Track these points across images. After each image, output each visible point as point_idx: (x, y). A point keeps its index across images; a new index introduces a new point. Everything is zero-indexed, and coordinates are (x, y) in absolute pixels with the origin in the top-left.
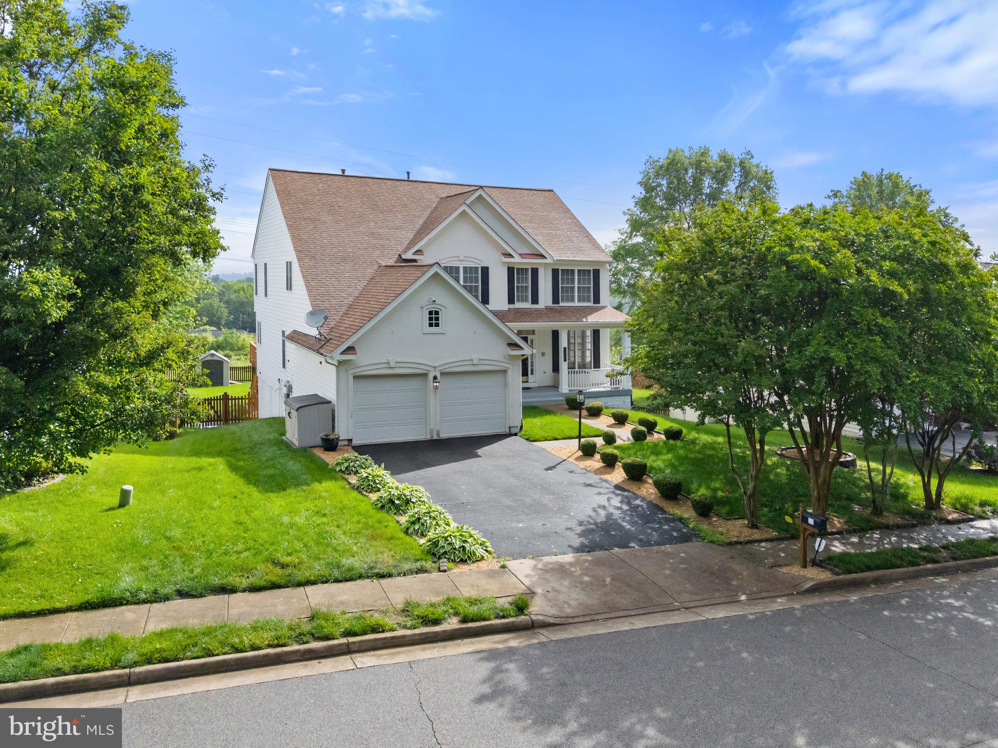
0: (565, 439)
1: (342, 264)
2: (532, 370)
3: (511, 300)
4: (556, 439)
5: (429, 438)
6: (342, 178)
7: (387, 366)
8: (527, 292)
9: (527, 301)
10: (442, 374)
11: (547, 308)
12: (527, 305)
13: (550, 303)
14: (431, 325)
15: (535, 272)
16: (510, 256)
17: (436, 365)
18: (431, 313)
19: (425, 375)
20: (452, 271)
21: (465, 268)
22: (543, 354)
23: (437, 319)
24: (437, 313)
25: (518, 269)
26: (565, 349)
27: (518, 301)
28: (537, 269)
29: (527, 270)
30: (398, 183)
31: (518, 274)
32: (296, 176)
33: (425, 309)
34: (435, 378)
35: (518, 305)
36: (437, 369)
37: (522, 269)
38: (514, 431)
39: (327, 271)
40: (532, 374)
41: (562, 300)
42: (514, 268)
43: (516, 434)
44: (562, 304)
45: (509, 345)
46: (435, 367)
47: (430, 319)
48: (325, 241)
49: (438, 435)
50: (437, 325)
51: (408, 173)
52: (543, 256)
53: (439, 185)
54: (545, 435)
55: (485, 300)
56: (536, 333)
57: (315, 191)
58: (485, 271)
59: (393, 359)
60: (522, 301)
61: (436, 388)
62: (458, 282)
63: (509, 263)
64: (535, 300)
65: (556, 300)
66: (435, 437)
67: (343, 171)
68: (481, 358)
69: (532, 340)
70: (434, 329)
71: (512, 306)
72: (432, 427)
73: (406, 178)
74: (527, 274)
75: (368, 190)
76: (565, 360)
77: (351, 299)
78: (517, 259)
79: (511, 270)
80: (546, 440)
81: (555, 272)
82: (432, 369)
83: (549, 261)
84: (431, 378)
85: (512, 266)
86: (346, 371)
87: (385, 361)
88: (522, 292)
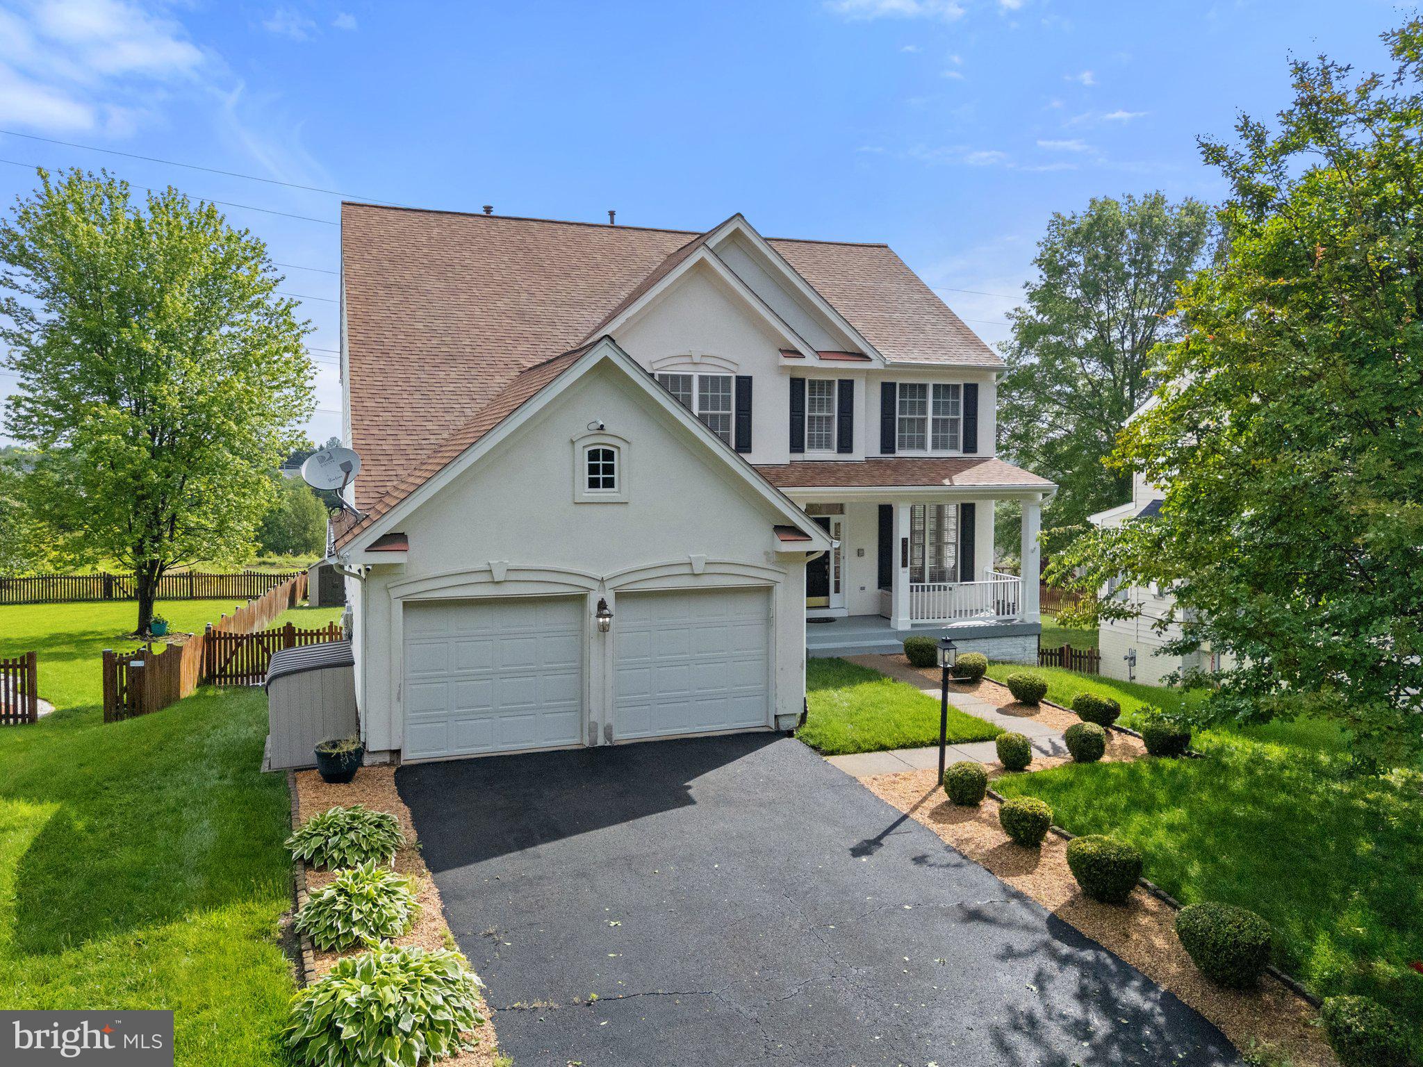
0: (904, 747)
1: (443, 367)
2: (837, 584)
3: (796, 445)
4: (883, 748)
5: (587, 744)
6: (482, 221)
7: (485, 577)
8: (829, 428)
9: (828, 446)
10: (620, 596)
11: (869, 460)
12: (830, 455)
13: (876, 452)
14: (593, 483)
15: (847, 388)
16: (797, 354)
17: (606, 575)
18: (593, 455)
19: (579, 600)
20: (675, 385)
21: (703, 379)
22: (860, 553)
23: (609, 469)
24: (609, 455)
25: (812, 383)
26: (904, 541)
27: (811, 446)
28: (852, 382)
29: (830, 383)
30: (590, 230)
31: (812, 392)
32: (391, 215)
33: (579, 446)
34: (602, 605)
35: (811, 454)
36: (608, 585)
37: (821, 383)
38: (785, 724)
39: (407, 380)
40: (837, 591)
41: (902, 446)
42: (803, 380)
43: (790, 734)
44: (900, 453)
45: (778, 529)
46: (602, 580)
47: (593, 469)
48: (420, 326)
49: (608, 735)
50: (609, 483)
51: (612, 214)
52: (863, 356)
53: (669, 235)
54: (858, 736)
55: (744, 444)
56: (847, 510)
57: (424, 239)
58: (745, 385)
59: (501, 562)
60: (820, 446)
61: (604, 628)
62: (686, 405)
63: (793, 368)
64: (846, 444)
65: (887, 444)
66: (601, 742)
67: (488, 209)
68: (712, 559)
69: (838, 525)
70: (602, 493)
71: (798, 457)
72: (594, 717)
73: (609, 223)
74: (830, 393)
75: (529, 240)
76: (904, 565)
77: (445, 436)
78: (810, 360)
79: (797, 385)
80: (859, 749)
81: (888, 390)
82: (595, 585)
83: (876, 365)
84: (592, 606)
85: (799, 375)
86: (387, 589)
87: (482, 566)
88: (820, 429)
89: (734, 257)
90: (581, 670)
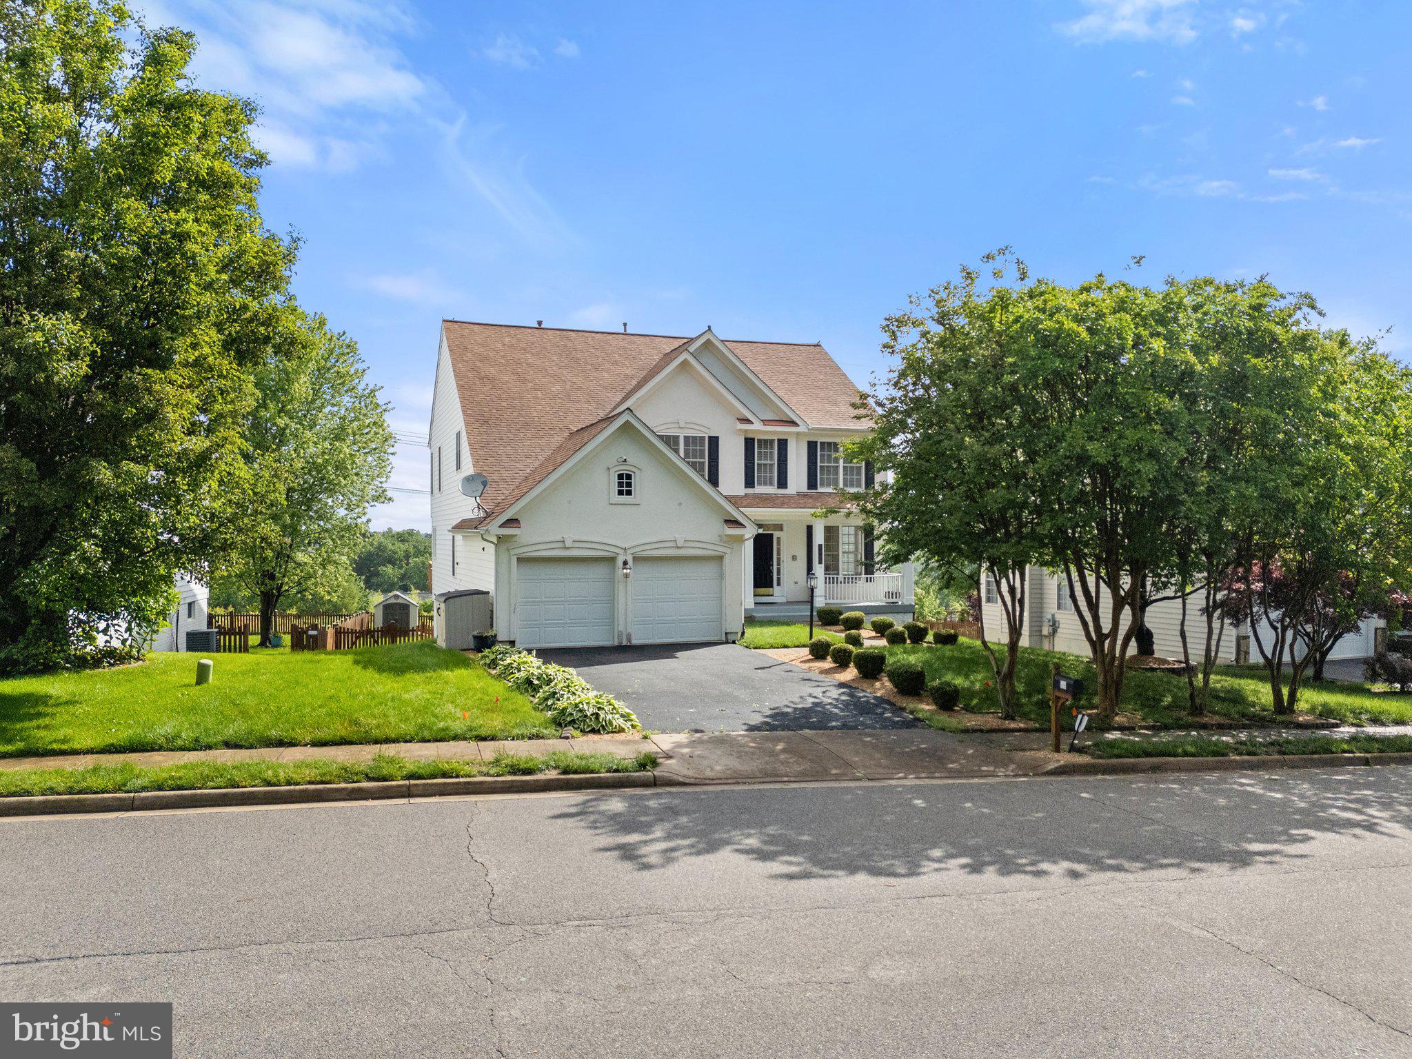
0: (798, 647)
1: (522, 430)
2: (779, 580)
3: (749, 483)
4: (786, 647)
5: (616, 643)
6: (537, 331)
7: (561, 545)
8: (771, 471)
9: (771, 484)
10: (636, 559)
11: (799, 494)
12: (772, 490)
13: (804, 488)
14: (621, 493)
15: (783, 444)
16: (748, 421)
17: (627, 546)
18: (621, 477)
19: (611, 560)
20: (671, 441)
21: (686, 438)
22: (794, 558)
23: (629, 485)
24: (629, 477)
25: (759, 441)
26: (820, 546)
27: (759, 484)
28: (786, 440)
29: (772, 441)
30: (610, 337)
31: (760, 447)
32: (479, 329)
33: (612, 471)
34: (625, 563)
35: (759, 489)
36: (628, 552)
37: (766, 441)
38: (731, 638)
39: (501, 438)
40: (779, 584)
41: (822, 485)
42: (753, 439)
43: (734, 642)
44: (820, 490)
45: (727, 521)
46: (625, 549)
47: (620, 485)
48: (504, 404)
49: (629, 640)
50: (629, 493)
51: (625, 325)
52: (794, 423)
53: (665, 340)
54: (771, 641)
55: (714, 480)
56: (785, 528)
58: (714, 441)
59: (569, 536)
60: (765, 484)
61: (627, 576)
62: (677, 451)
63: (746, 431)
64: (783, 483)
65: (812, 484)
66: (624, 643)
67: (540, 323)
68: (688, 538)
69: (779, 539)
70: (625, 498)
71: (750, 491)
72: (621, 628)
73: (623, 331)
74: (772, 448)
75: (569, 345)
76: (820, 562)
77: (528, 471)
78: (757, 426)
79: (749, 443)
80: (772, 647)
81: (812, 446)
82: (621, 552)
83: (802, 429)
84: (620, 563)
85: (750, 436)
86: (508, 550)
87: (559, 538)
88: (765, 472)
89: (707, 358)
90: (612, 600)
